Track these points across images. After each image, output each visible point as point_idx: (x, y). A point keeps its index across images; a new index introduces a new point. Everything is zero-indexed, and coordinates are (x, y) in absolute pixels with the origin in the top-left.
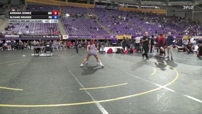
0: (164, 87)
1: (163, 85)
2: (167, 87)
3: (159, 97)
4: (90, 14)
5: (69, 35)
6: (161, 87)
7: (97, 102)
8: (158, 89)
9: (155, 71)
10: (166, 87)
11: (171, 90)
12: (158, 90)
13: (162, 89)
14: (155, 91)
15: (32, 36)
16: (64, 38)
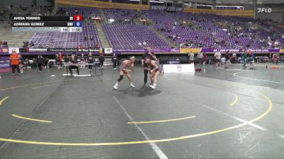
0: (250, 123)
1: (248, 120)
2: (255, 123)
3: (242, 137)
4: (142, 19)
5: (114, 49)
6: (246, 123)
7: (151, 142)
8: (241, 125)
9: (237, 99)
10: (253, 123)
11: (261, 128)
12: (240, 128)
13: (248, 126)
14: (236, 129)
15: (64, 49)
16: (106, 52)
